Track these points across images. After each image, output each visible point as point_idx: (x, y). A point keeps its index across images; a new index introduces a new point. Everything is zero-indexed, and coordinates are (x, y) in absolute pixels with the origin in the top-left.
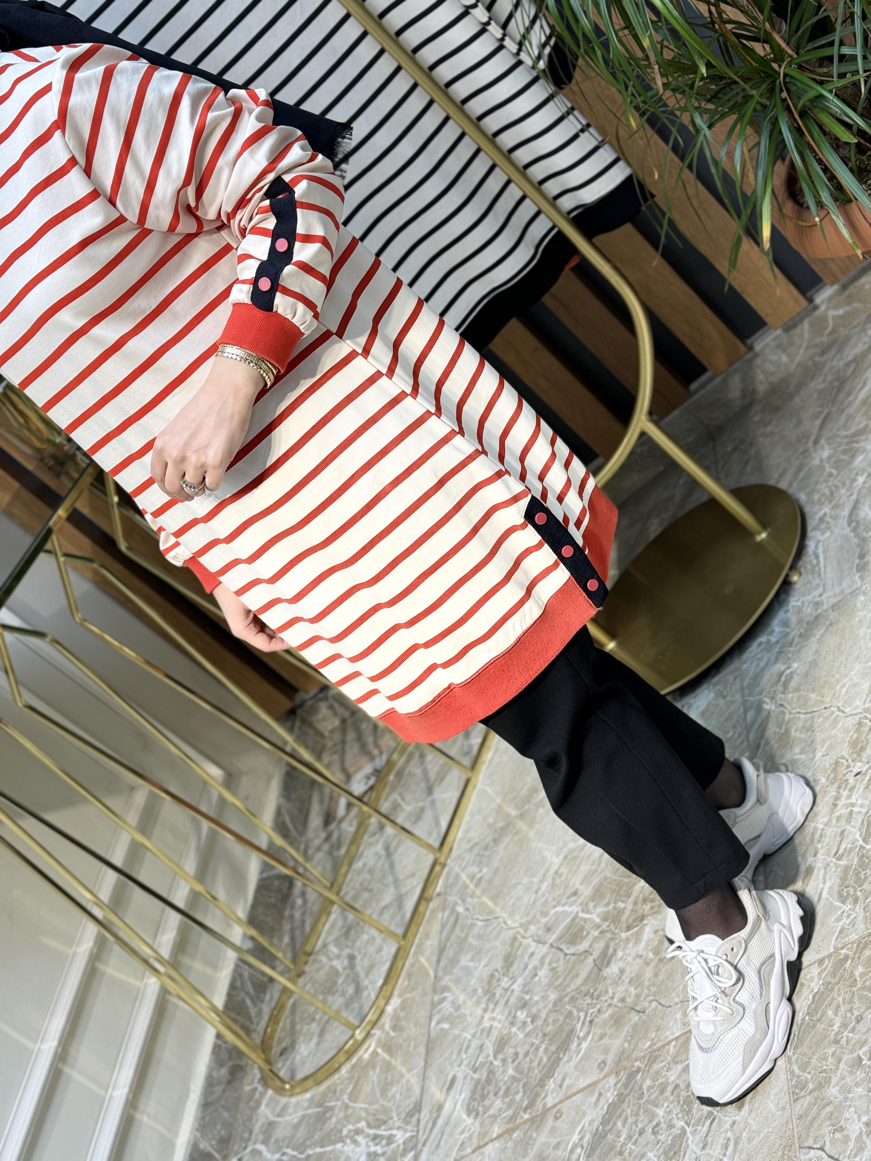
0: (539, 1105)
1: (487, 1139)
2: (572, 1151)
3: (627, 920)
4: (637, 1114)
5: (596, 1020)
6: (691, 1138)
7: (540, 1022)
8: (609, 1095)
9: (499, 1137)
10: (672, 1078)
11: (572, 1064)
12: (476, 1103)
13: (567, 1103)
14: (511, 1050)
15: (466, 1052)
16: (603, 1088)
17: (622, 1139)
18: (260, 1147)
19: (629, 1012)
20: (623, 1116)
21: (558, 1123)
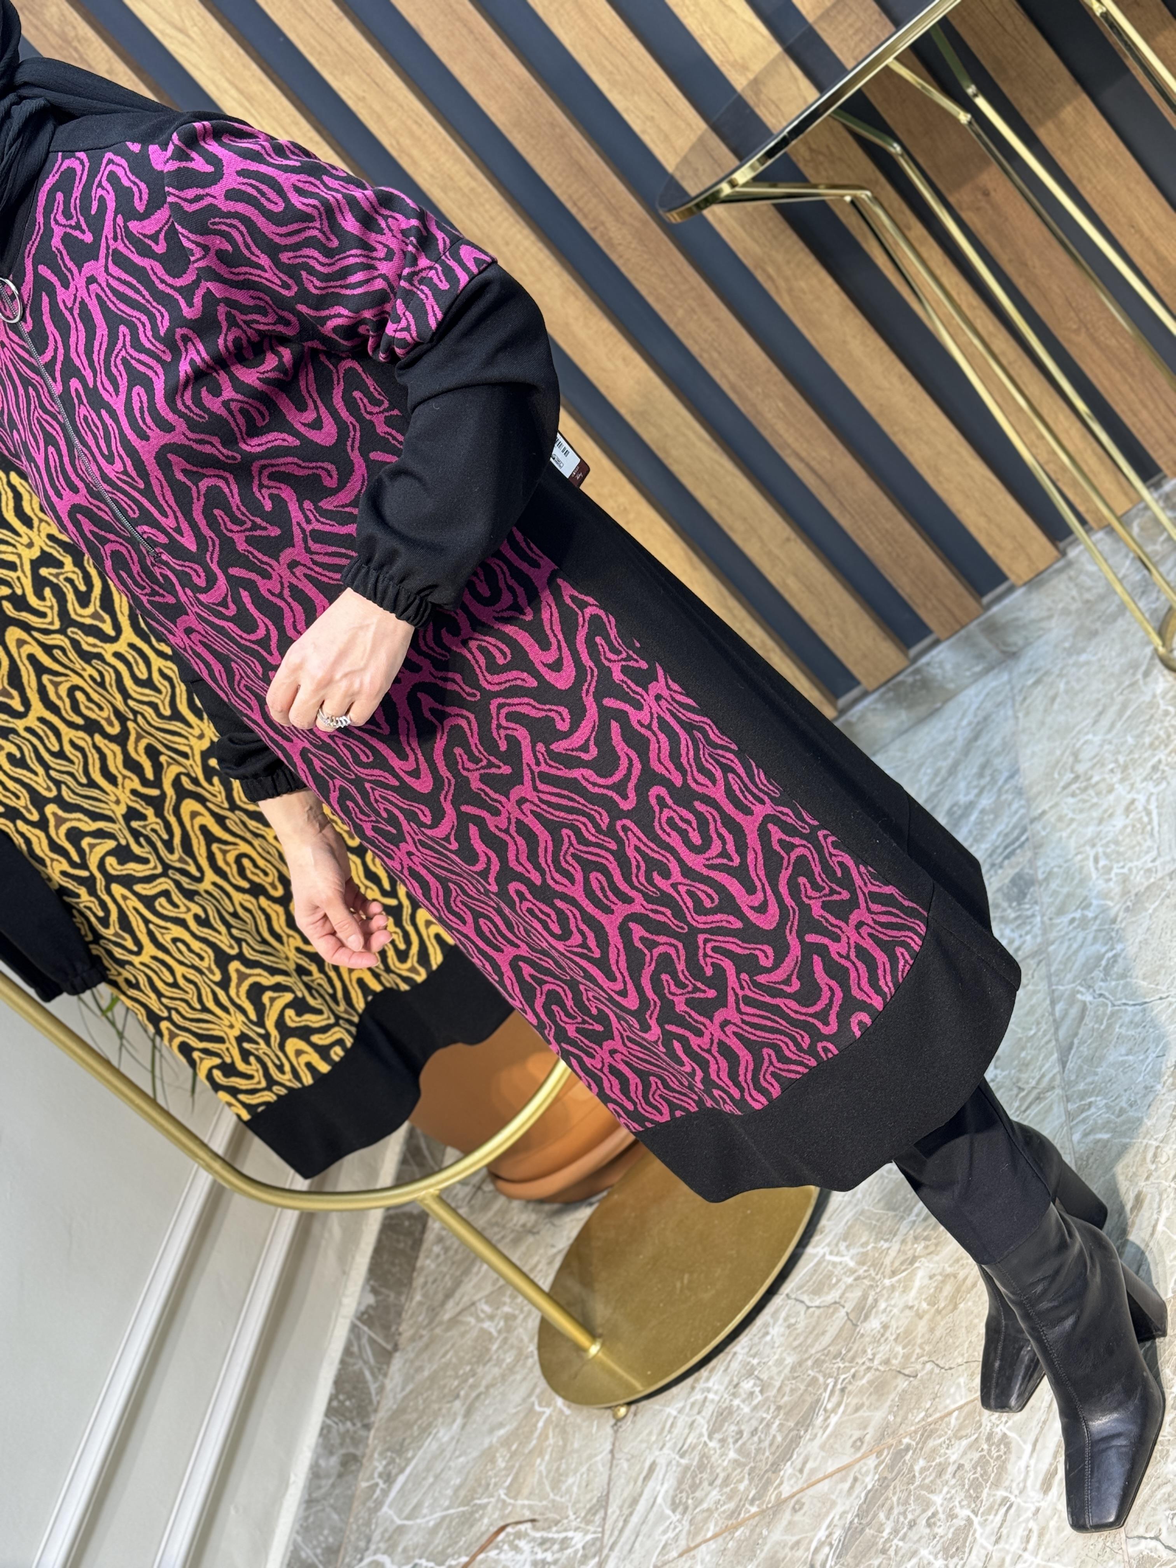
0: (771, 1496)
1: (699, 1539)
2: (817, 1551)
3: (892, 1263)
4: (906, 1503)
5: (850, 1388)
6: (979, 1530)
7: (772, 1392)
8: (868, 1479)
9: (715, 1536)
10: (953, 1458)
11: (817, 1442)
12: (684, 1495)
13: (811, 1492)
14: (733, 1428)
15: (670, 1432)
16: (859, 1471)
17: (885, 1534)
18: (380, 1557)
19: (895, 1377)
20: (887, 1506)
21: (798, 1517)
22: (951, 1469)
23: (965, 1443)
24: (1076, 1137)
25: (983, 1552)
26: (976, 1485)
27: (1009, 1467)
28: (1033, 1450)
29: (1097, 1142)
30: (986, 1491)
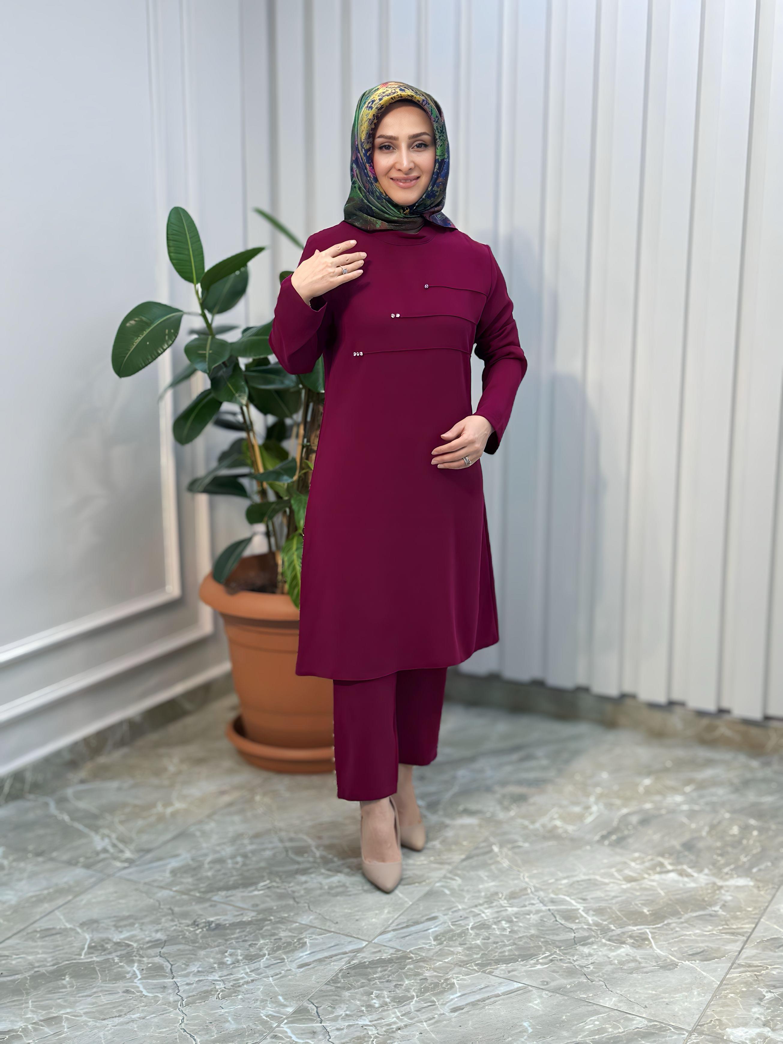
22: (276, 937)
23: (290, 934)
24: (438, 884)
25: (258, 967)
26: (279, 948)
27: (296, 952)
28: (309, 954)
29: (443, 891)
30: (280, 952)
